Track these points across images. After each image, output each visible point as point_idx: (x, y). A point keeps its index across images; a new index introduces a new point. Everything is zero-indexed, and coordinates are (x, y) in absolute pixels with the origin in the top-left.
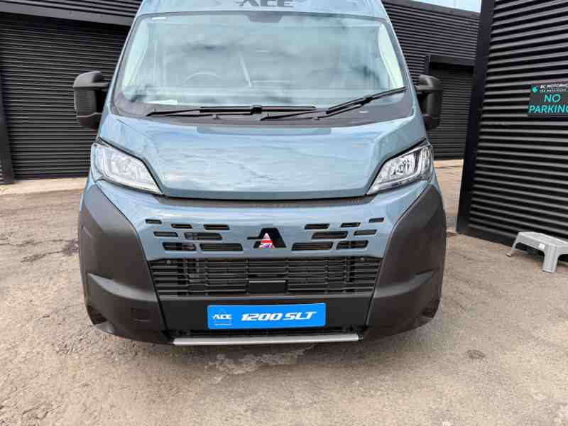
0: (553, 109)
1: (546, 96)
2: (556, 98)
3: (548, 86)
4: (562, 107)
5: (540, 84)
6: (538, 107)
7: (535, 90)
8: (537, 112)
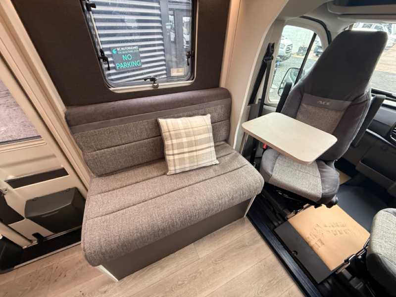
0: (130, 64)
1: (123, 56)
2: (130, 57)
3: (122, 49)
4: (134, 62)
5: (116, 47)
6: (121, 64)
7: (114, 52)
8: (122, 68)
